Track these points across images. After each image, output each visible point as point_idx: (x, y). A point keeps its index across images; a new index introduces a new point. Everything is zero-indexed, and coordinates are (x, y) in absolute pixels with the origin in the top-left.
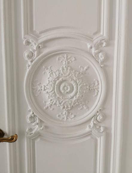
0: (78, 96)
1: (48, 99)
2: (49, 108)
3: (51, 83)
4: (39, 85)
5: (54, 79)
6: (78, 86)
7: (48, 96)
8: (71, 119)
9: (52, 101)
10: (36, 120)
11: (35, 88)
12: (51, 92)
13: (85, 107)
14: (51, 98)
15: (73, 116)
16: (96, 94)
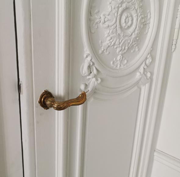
0: (136, 32)
1: (107, 37)
2: (105, 51)
3: (114, 11)
4: (96, 13)
5: (117, 5)
6: (138, 17)
7: (108, 31)
8: (124, 65)
9: (111, 41)
10: (93, 70)
11: (92, 18)
12: (113, 26)
13: (137, 48)
14: (112, 36)
15: (126, 61)
16: (147, 31)
